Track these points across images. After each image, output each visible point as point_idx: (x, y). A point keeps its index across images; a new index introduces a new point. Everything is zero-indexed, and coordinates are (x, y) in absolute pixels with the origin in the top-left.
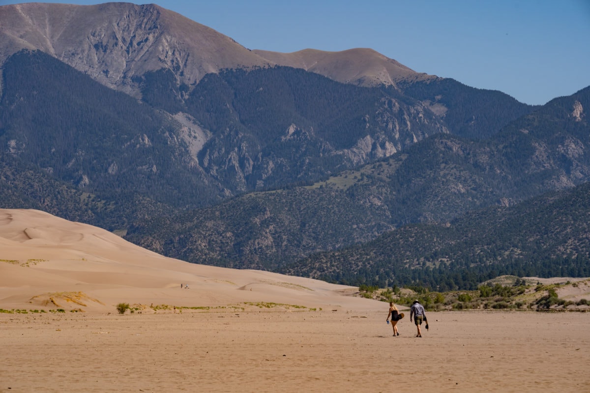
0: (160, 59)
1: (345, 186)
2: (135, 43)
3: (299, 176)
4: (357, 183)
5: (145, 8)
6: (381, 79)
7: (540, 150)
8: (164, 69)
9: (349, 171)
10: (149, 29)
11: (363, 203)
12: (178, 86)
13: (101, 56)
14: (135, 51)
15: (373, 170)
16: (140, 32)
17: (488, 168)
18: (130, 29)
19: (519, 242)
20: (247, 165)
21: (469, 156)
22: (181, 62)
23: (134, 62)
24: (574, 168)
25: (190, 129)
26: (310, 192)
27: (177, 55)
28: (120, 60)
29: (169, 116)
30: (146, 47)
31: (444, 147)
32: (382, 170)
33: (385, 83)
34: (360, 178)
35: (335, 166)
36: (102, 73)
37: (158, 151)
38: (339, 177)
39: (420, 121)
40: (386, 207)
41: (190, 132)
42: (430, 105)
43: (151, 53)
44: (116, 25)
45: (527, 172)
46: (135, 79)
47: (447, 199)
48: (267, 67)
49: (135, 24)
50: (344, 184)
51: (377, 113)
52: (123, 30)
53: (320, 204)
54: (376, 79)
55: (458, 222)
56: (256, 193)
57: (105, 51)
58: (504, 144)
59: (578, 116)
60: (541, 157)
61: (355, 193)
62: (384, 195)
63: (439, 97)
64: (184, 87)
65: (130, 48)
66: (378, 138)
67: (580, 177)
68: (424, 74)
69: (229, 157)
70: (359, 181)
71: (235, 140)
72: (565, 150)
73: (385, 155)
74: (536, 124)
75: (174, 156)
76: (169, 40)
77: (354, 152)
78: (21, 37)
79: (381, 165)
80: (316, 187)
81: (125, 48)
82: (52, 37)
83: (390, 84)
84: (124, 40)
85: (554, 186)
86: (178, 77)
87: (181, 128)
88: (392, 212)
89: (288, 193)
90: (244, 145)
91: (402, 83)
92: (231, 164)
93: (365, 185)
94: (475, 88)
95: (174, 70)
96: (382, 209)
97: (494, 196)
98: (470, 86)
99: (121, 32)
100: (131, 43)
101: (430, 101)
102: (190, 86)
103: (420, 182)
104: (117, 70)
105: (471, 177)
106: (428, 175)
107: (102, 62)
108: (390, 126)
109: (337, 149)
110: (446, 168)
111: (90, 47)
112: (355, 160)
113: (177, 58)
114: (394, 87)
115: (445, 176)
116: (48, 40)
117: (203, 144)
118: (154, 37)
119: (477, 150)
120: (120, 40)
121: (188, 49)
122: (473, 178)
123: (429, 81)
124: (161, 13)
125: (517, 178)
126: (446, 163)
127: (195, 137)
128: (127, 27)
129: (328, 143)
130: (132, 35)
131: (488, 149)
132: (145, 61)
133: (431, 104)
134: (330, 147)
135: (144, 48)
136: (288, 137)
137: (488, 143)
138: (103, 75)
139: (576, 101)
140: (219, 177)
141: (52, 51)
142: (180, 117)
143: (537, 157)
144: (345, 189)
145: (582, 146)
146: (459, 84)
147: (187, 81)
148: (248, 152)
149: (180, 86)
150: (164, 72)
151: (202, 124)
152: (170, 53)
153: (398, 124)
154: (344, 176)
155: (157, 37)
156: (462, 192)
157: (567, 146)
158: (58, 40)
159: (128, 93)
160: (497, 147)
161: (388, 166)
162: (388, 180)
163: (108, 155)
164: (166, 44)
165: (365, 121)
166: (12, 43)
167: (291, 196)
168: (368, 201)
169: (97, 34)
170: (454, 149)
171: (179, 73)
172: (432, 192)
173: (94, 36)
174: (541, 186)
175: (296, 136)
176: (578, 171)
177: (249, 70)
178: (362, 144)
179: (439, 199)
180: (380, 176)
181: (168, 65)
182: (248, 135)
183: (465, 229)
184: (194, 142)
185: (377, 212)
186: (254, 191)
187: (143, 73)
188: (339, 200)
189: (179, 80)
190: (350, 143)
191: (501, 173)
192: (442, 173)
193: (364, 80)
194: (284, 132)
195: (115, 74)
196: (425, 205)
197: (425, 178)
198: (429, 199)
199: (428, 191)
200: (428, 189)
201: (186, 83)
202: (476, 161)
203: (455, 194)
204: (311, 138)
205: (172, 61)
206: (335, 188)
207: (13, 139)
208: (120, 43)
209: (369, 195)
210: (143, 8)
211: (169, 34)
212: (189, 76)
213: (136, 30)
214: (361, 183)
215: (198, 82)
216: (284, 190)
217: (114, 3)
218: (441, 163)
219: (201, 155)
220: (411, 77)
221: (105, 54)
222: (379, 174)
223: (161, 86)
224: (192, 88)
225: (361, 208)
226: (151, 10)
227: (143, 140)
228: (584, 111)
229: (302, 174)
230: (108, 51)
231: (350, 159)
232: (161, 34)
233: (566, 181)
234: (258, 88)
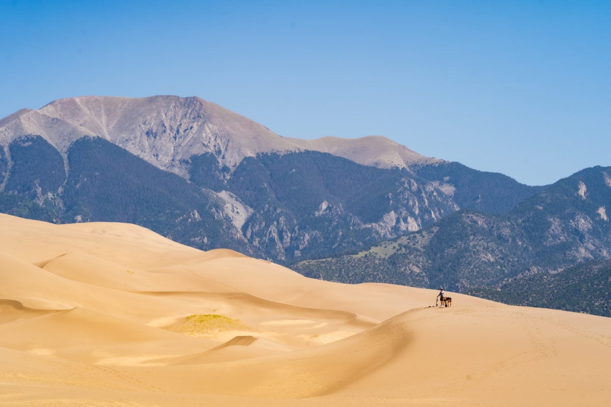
0: (204, 144)
1: (386, 255)
2: (181, 131)
3: (334, 247)
4: (397, 252)
5: (189, 100)
6: (395, 163)
7: (555, 225)
8: (208, 153)
9: (388, 242)
10: (193, 119)
11: (404, 270)
12: (220, 168)
13: (152, 142)
14: (181, 137)
15: (409, 241)
16: (185, 121)
17: (510, 240)
18: (177, 118)
19: (587, 306)
20: (286, 237)
21: (493, 229)
22: (222, 147)
23: (181, 147)
24: (586, 240)
25: (233, 205)
26: (356, 261)
27: (219, 141)
28: (168, 145)
29: (214, 195)
30: (191, 134)
31: (471, 221)
32: (416, 241)
33: (398, 166)
34: (399, 248)
35: (366, 238)
36: (152, 156)
37: (208, 225)
38: (379, 247)
39: (435, 199)
40: (424, 274)
41: (233, 208)
42: (439, 185)
43: (195, 139)
44: (164, 115)
45: (545, 244)
46: (184, 161)
47: (479, 268)
48: (297, 151)
49: (180, 114)
50: (385, 253)
51: (398, 191)
52: (171, 120)
53: (366, 271)
54: (390, 163)
55: (508, 287)
56: (308, 261)
57: (155, 137)
58: (523, 219)
59: (583, 195)
60: (557, 230)
61: (396, 261)
62: (421, 263)
63: (447, 178)
64: (225, 169)
65: (177, 135)
66: (401, 213)
67: (592, 249)
68: (433, 158)
69: (269, 230)
70: (397, 250)
71: (274, 215)
72: (576, 225)
73: (407, 229)
74: (549, 201)
75: (223, 229)
76: (211, 128)
77: (381, 225)
78: (81, 125)
79: (415, 237)
80: (361, 256)
81: (172, 135)
82: (107, 126)
83: (402, 167)
84: (171, 129)
85: (575, 256)
86: (220, 160)
87: (225, 204)
88: (430, 279)
89: (337, 261)
90: (282, 220)
91: (414, 166)
92: (271, 236)
93: (404, 254)
94: (479, 171)
95: (216, 154)
96: (421, 276)
97: (520, 265)
98: (474, 169)
99: (169, 121)
100: (178, 131)
101: (439, 182)
102: (231, 168)
103: (453, 252)
104: (166, 154)
105: (498, 248)
106: (459, 246)
107: (153, 147)
108: (411, 203)
109: (365, 223)
110: (475, 239)
111: (141, 134)
112: (382, 232)
113: (218, 144)
114: (406, 170)
115: (474, 246)
116: (104, 128)
117: (245, 218)
118: (197, 125)
119: (500, 224)
120: (168, 127)
121: (228, 135)
122: (500, 248)
123: (438, 164)
124: (204, 105)
125: (538, 249)
126: (474, 235)
127: (238, 213)
128: (174, 116)
129: (356, 217)
130: (178, 124)
131: (509, 223)
132: (191, 146)
133: (441, 184)
134: (359, 222)
135: (189, 135)
136: (321, 212)
137: (508, 218)
138: (154, 158)
139: (580, 182)
140: (260, 247)
141: (108, 138)
142: (223, 195)
143: (553, 230)
144: (387, 258)
145: (591, 222)
146: (464, 167)
147: (228, 163)
148: (286, 225)
149: (222, 168)
150: (208, 156)
151: (243, 201)
152: (213, 139)
153: (418, 201)
154: (384, 246)
155: (201, 126)
156: (492, 261)
157: (578, 221)
158: (113, 128)
159: (176, 173)
160: (516, 221)
161: (421, 237)
162: (423, 250)
163: (163, 228)
164: (209, 131)
165: (388, 198)
166: (74, 131)
167: (340, 264)
168: (408, 269)
169: (147, 123)
170: (479, 223)
171: (221, 156)
172: (465, 261)
173: (144, 124)
174: (563, 256)
175: (328, 211)
176: (590, 244)
177: (282, 154)
178: (387, 219)
179: (472, 267)
180: (415, 246)
181: (211, 150)
182: (285, 210)
183: (525, 294)
184: (237, 216)
185: (417, 278)
186: (307, 259)
187: (189, 156)
188: (382, 268)
189: (221, 163)
190: (378, 218)
191: (523, 244)
192: (471, 244)
193: (380, 163)
194: (317, 207)
195: (164, 158)
196: (460, 272)
197: (456, 248)
198: (462, 267)
199: (461, 260)
200: (462, 258)
201: (228, 166)
202: (500, 234)
203: (486, 262)
204: (342, 214)
205: (215, 146)
206: (378, 256)
207: (79, 214)
208: (168, 131)
209: (409, 263)
210: (187, 100)
211: (211, 123)
212: (229, 159)
213: (182, 118)
214: (400, 252)
215: (238, 164)
216: (333, 258)
217: (162, 96)
218: (470, 235)
219: (245, 228)
220: (421, 160)
221: (155, 140)
222: (414, 245)
223: (206, 168)
224: (233, 169)
225: (402, 275)
226: (195, 102)
227: (194, 215)
228: (587, 191)
229: (336, 245)
230: (158, 138)
231: (378, 232)
232: (204, 123)
233: (584, 251)
234: (291, 170)
